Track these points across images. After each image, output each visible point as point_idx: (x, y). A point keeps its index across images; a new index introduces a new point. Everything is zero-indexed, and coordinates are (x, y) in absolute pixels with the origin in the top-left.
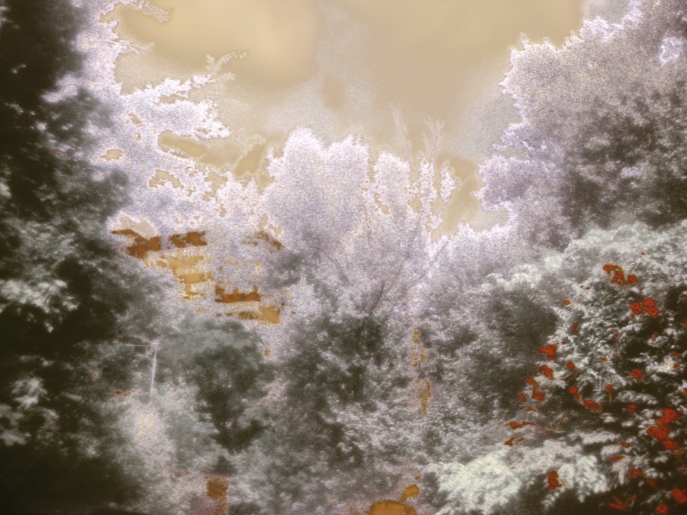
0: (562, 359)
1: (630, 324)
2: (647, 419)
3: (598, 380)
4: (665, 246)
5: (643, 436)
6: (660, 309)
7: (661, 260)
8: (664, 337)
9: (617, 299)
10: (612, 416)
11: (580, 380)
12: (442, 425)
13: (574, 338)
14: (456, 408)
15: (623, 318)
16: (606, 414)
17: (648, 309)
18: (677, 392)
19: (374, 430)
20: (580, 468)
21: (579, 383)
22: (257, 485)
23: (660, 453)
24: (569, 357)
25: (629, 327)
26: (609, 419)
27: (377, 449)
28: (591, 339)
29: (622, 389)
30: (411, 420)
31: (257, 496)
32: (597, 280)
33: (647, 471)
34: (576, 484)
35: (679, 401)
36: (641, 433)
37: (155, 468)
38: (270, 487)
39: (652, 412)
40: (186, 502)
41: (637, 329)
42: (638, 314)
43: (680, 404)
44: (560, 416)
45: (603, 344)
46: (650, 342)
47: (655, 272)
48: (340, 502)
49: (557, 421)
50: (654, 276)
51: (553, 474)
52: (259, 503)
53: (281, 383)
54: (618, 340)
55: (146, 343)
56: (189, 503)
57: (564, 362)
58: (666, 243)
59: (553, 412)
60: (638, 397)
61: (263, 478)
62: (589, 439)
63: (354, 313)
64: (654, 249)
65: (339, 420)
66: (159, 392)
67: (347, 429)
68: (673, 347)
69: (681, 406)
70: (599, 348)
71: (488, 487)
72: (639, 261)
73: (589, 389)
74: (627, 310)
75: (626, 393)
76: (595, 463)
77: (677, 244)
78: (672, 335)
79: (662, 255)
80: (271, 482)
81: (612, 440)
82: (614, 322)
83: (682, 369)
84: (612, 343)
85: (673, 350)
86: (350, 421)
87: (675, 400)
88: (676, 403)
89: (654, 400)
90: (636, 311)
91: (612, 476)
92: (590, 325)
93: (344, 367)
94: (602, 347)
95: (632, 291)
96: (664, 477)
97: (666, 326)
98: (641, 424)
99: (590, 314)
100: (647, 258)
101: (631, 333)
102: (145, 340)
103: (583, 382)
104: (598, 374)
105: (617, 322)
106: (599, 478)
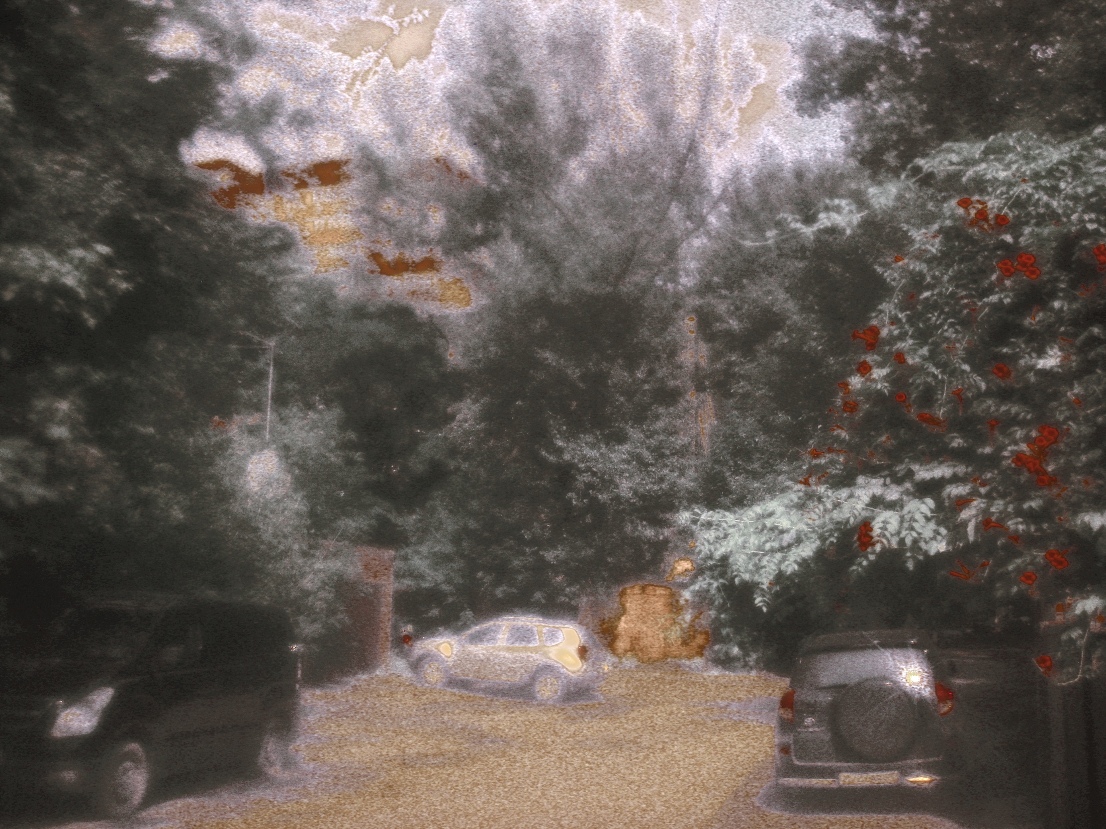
0: (887, 348)
1: (997, 293)
2: (1016, 443)
3: (943, 381)
4: (1062, 168)
5: (1009, 468)
6: (1046, 269)
7: (1053, 191)
8: (1049, 313)
9: (978, 253)
10: (962, 437)
11: (914, 381)
12: (731, 463)
13: (907, 315)
14: (753, 437)
15: (986, 283)
16: (955, 434)
17: (1025, 269)
18: (1064, 400)
19: (622, 472)
20: (907, 517)
21: (913, 387)
22: (439, 560)
23: (1032, 494)
24: (900, 345)
25: (994, 298)
26: (957, 442)
27: (627, 501)
28: (934, 318)
29: (980, 396)
30: (683, 456)
31: (440, 578)
32: (948, 223)
33: (1010, 523)
34: (902, 542)
35: (1067, 414)
36: (1005, 463)
37: (275, 535)
38: (458, 564)
39: (1025, 432)
40: (327, 587)
41: (1007, 301)
42: (1009, 277)
43: (1067, 419)
44: (883, 438)
45: (952, 325)
46: (1027, 321)
47: (1042, 210)
48: (569, 585)
49: (877, 446)
50: (1039, 215)
51: (865, 526)
52: (445, 588)
53: (476, 401)
54: (976, 318)
55: (260, 343)
56: (333, 590)
57: (890, 353)
58: (1062, 163)
59: (872, 433)
60: (1003, 408)
61: (449, 549)
62: (924, 473)
63: (589, 288)
64: (1043, 174)
65: (567, 457)
66: (281, 419)
67: (581, 472)
68: (1062, 329)
69: (1071, 423)
70: (946, 331)
71: (768, 546)
72: (1016, 191)
73: (928, 397)
74: (993, 271)
75: (985, 402)
76: (932, 511)
77: (1081, 164)
78: (1061, 310)
79: (1054, 183)
80: (462, 556)
81: (961, 475)
82: (972, 289)
83: (1074, 364)
84: (965, 323)
85: (1064, 333)
86: (584, 459)
87: (1061, 412)
88: (1061, 418)
89: (1028, 412)
90: (1007, 273)
91: (957, 530)
92: (933, 295)
93: (574, 373)
94: (951, 330)
95: (1002, 240)
96: (1036, 531)
97: (1053, 295)
98: (1006, 450)
99: (934, 277)
100: (1028, 188)
101: (997, 307)
102: (256, 338)
103: (919, 384)
104: (943, 373)
105: (976, 290)
106: (937, 532)
